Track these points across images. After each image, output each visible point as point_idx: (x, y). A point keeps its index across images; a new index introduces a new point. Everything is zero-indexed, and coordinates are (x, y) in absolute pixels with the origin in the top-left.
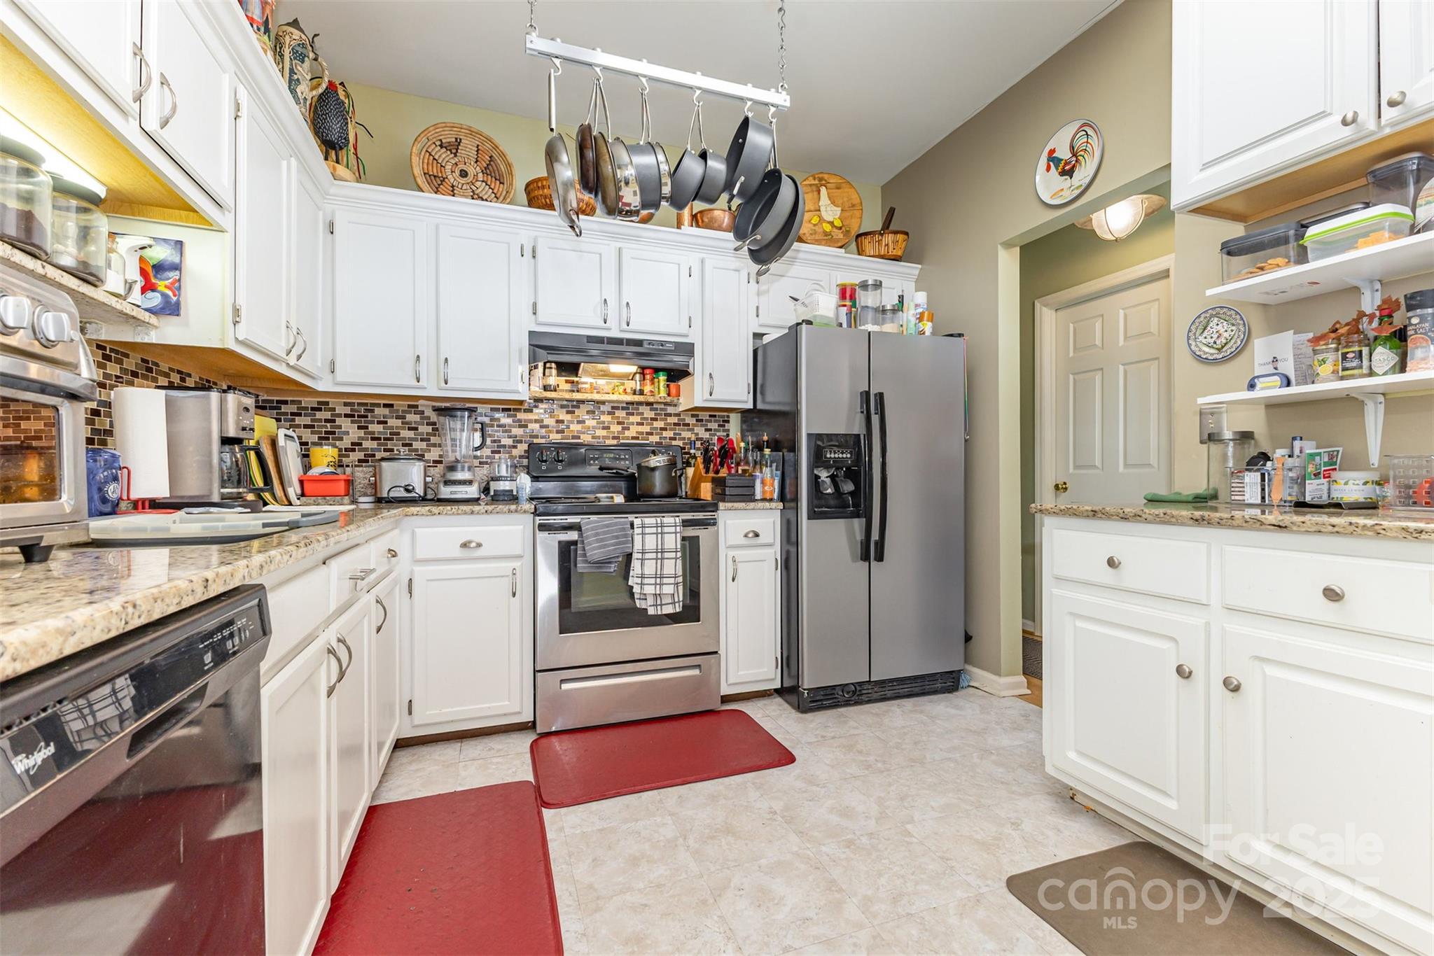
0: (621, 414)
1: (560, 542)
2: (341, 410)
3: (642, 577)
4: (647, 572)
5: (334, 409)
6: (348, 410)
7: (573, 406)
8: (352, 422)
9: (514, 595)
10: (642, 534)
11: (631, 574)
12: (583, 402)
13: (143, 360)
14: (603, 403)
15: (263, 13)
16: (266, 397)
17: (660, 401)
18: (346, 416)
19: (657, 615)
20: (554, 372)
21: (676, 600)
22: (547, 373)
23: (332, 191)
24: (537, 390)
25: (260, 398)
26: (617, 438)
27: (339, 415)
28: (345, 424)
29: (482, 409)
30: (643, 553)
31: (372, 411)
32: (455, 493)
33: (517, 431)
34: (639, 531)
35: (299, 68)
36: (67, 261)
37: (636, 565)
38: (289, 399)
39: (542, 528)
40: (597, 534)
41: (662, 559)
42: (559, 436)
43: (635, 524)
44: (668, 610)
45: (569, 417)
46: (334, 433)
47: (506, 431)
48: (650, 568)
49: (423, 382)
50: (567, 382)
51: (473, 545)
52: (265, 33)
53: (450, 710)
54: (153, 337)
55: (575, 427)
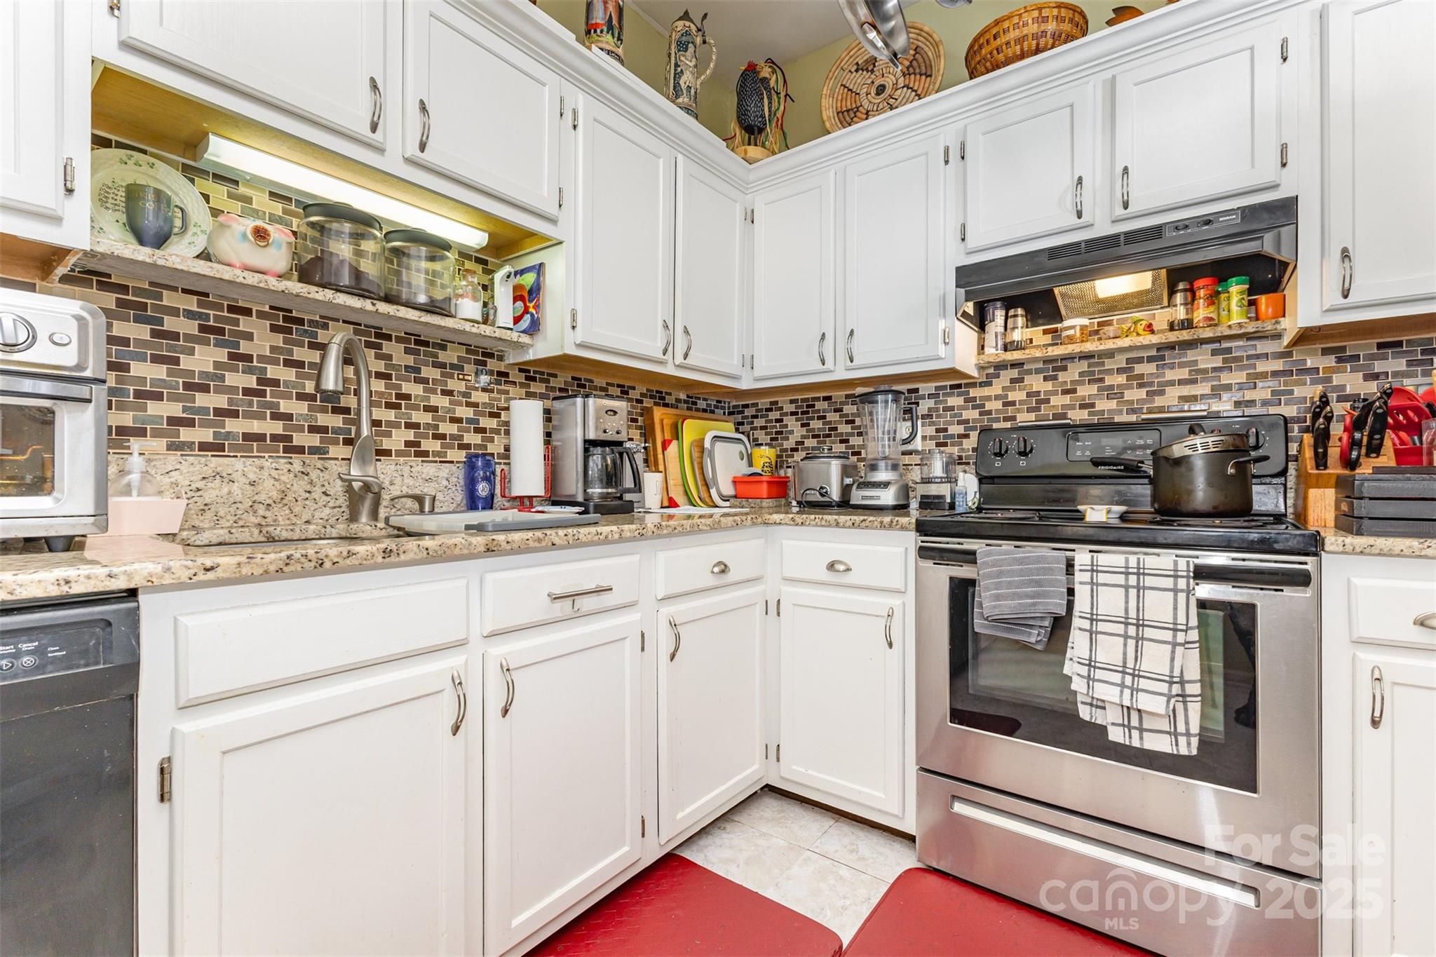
0: (1147, 369)
1: (951, 578)
2: (789, 408)
3: (1091, 664)
4: (1101, 657)
5: (781, 408)
6: (792, 408)
7: (1055, 369)
8: (797, 420)
9: (890, 645)
10: (1092, 583)
11: (1068, 655)
12: (1070, 358)
13: (573, 378)
14: (1111, 354)
15: (605, 13)
16: (734, 403)
17: (1228, 332)
18: (793, 414)
19: (1130, 747)
20: (1020, 321)
21: (1181, 728)
22: (1010, 325)
23: (751, 177)
24: (993, 352)
25: (731, 404)
26: (1139, 411)
27: (786, 414)
28: (792, 423)
29: (926, 388)
30: (1092, 620)
31: (813, 406)
32: (871, 498)
33: (970, 414)
34: (1086, 577)
35: (682, 58)
36: (422, 299)
37: (1078, 642)
38: (750, 402)
39: (923, 553)
40: (1000, 574)
41: (1138, 639)
42: (1032, 416)
43: (1077, 563)
44: (1160, 744)
45: (1049, 386)
46: (781, 433)
47: (955, 415)
48: (1110, 650)
49: (829, 364)
50: (1045, 332)
51: (842, 568)
52: (608, 32)
53: (816, 774)
54: (531, 355)
55: (1058, 401)
